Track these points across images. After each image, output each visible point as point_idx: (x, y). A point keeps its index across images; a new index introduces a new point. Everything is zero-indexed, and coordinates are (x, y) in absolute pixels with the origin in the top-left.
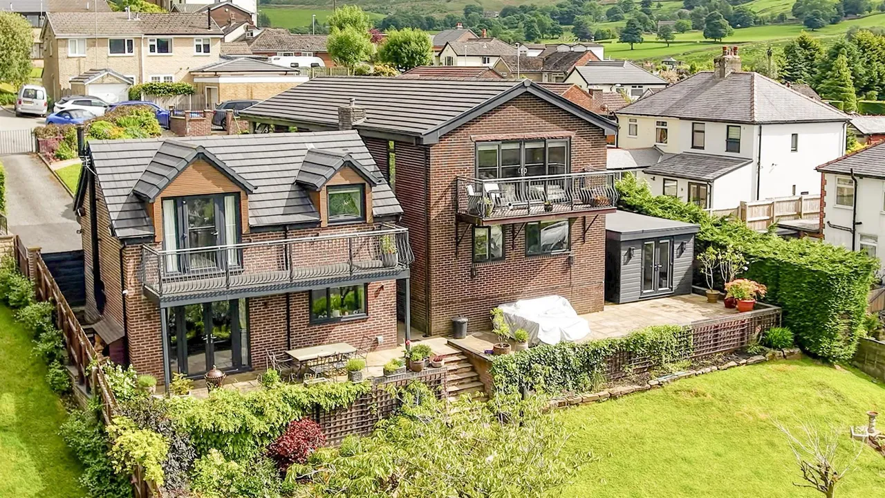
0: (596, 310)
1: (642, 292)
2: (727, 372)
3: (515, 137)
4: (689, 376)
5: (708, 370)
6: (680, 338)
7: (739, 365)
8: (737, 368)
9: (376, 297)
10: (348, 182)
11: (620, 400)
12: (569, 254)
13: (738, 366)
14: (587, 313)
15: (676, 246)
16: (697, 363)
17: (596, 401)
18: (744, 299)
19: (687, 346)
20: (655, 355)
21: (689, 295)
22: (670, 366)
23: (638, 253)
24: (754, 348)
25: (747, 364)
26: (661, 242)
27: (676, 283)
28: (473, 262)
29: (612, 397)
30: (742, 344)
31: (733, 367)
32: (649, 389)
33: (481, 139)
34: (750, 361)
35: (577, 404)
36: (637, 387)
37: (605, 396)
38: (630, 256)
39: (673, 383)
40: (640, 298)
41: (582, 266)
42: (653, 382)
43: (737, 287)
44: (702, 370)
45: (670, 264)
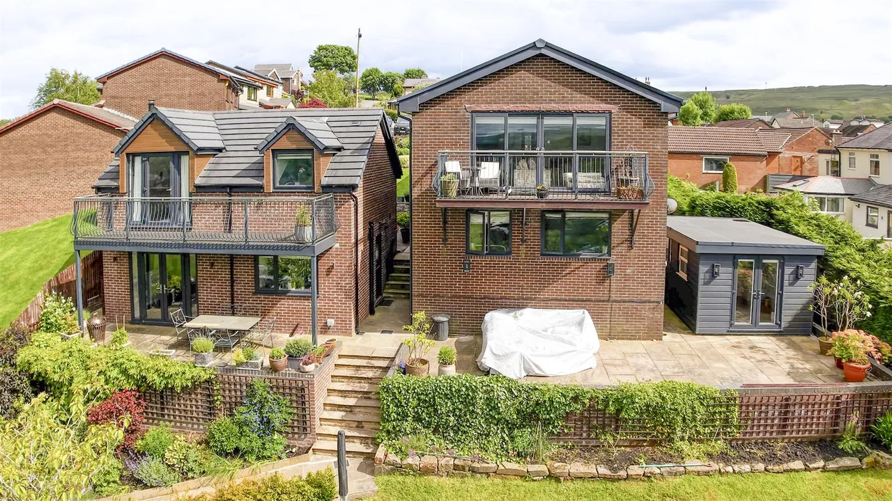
0: (649, 337)
1: (731, 325)
2: (782, 478)
3: (528, 109)
4: (707, 474)
5: (747, 467)
6: (714, 406)
7: (807, 469)
8: (802, 474)
9: (327, 275)
10: (294, 147)
11: (563, 486)
12: (607, 260)
13: (805, 470)
14: (634, 339)
15: (788, 270)
16: (738, 450)
17: (522, 477)
18: (850, 361)
19: (726, 420)
20: (663, 426)
21: (804, 338)
22: (685, 446)
23: (725, 273)
24: (848, 444)
25: (824, 469)
26: (764, 261)
27: (787, 318)
28: (467, 253)
29: (552, 477)
30: (835, 431)
31: (797, 471)
32: (625, 479)
33: (479, 109)
34: (831, 465)
35: (488, 474)
36: (603, 470)
37: (538, 473)
38: (713, 275)
39: (670, 479)
40: (728, 331)
41: (627, 278)
42: (635, 470)
43: (843, 340)
44: (736, 468)
45: (778, 293)
